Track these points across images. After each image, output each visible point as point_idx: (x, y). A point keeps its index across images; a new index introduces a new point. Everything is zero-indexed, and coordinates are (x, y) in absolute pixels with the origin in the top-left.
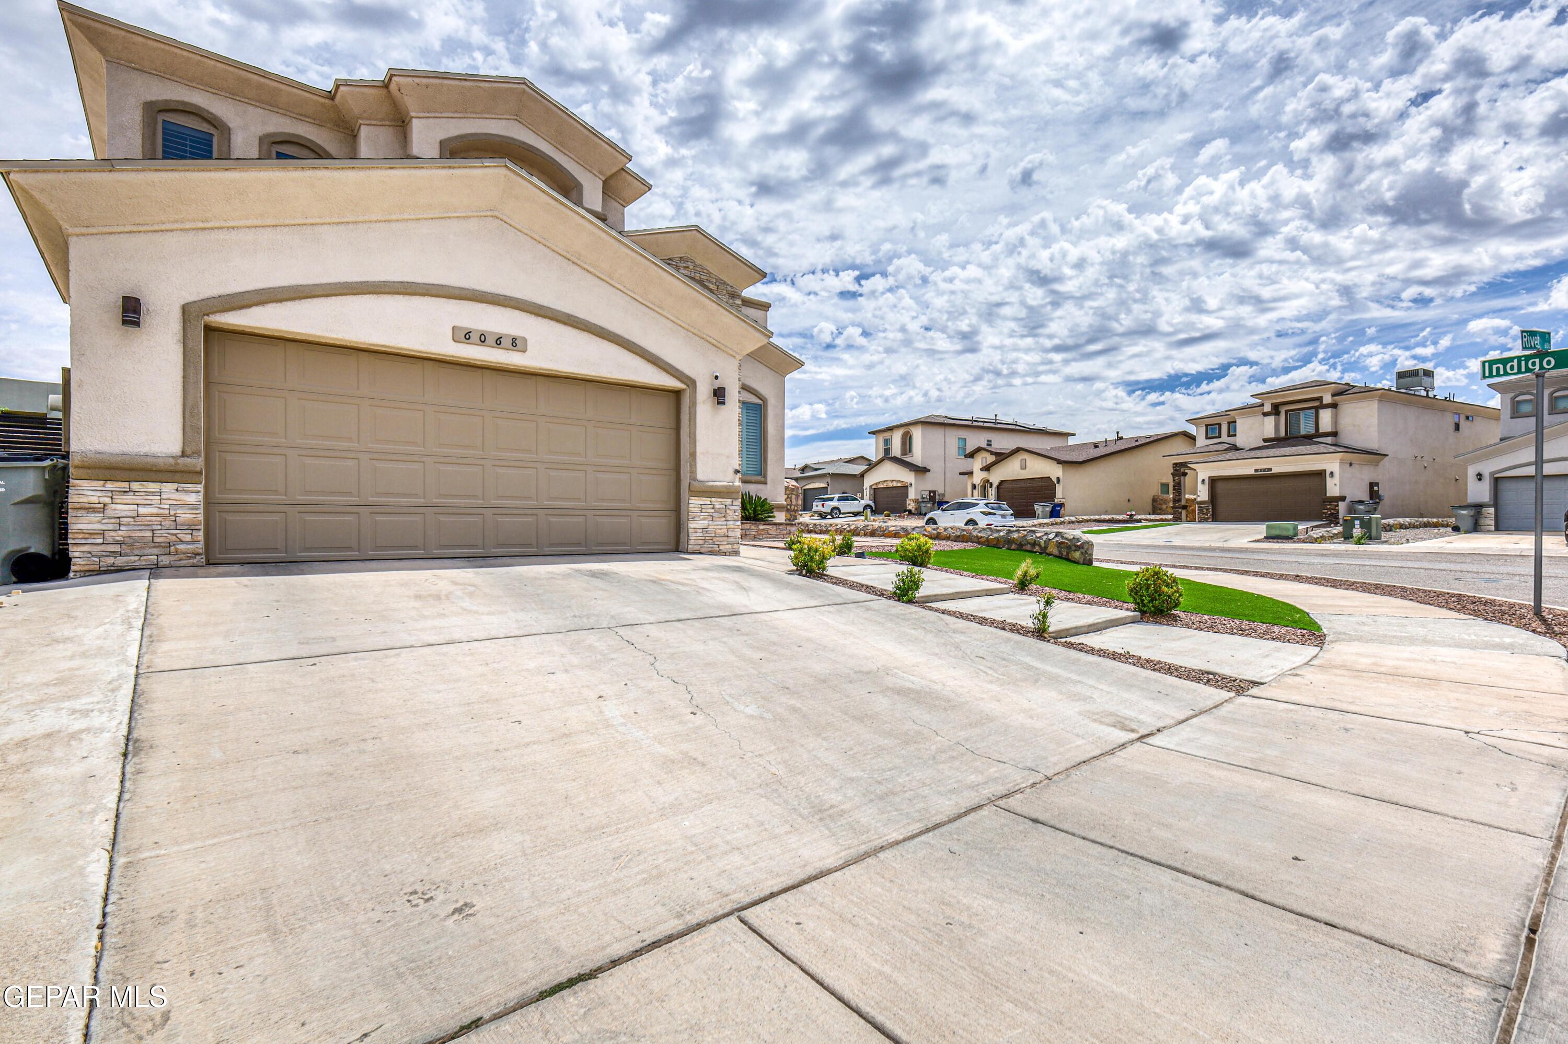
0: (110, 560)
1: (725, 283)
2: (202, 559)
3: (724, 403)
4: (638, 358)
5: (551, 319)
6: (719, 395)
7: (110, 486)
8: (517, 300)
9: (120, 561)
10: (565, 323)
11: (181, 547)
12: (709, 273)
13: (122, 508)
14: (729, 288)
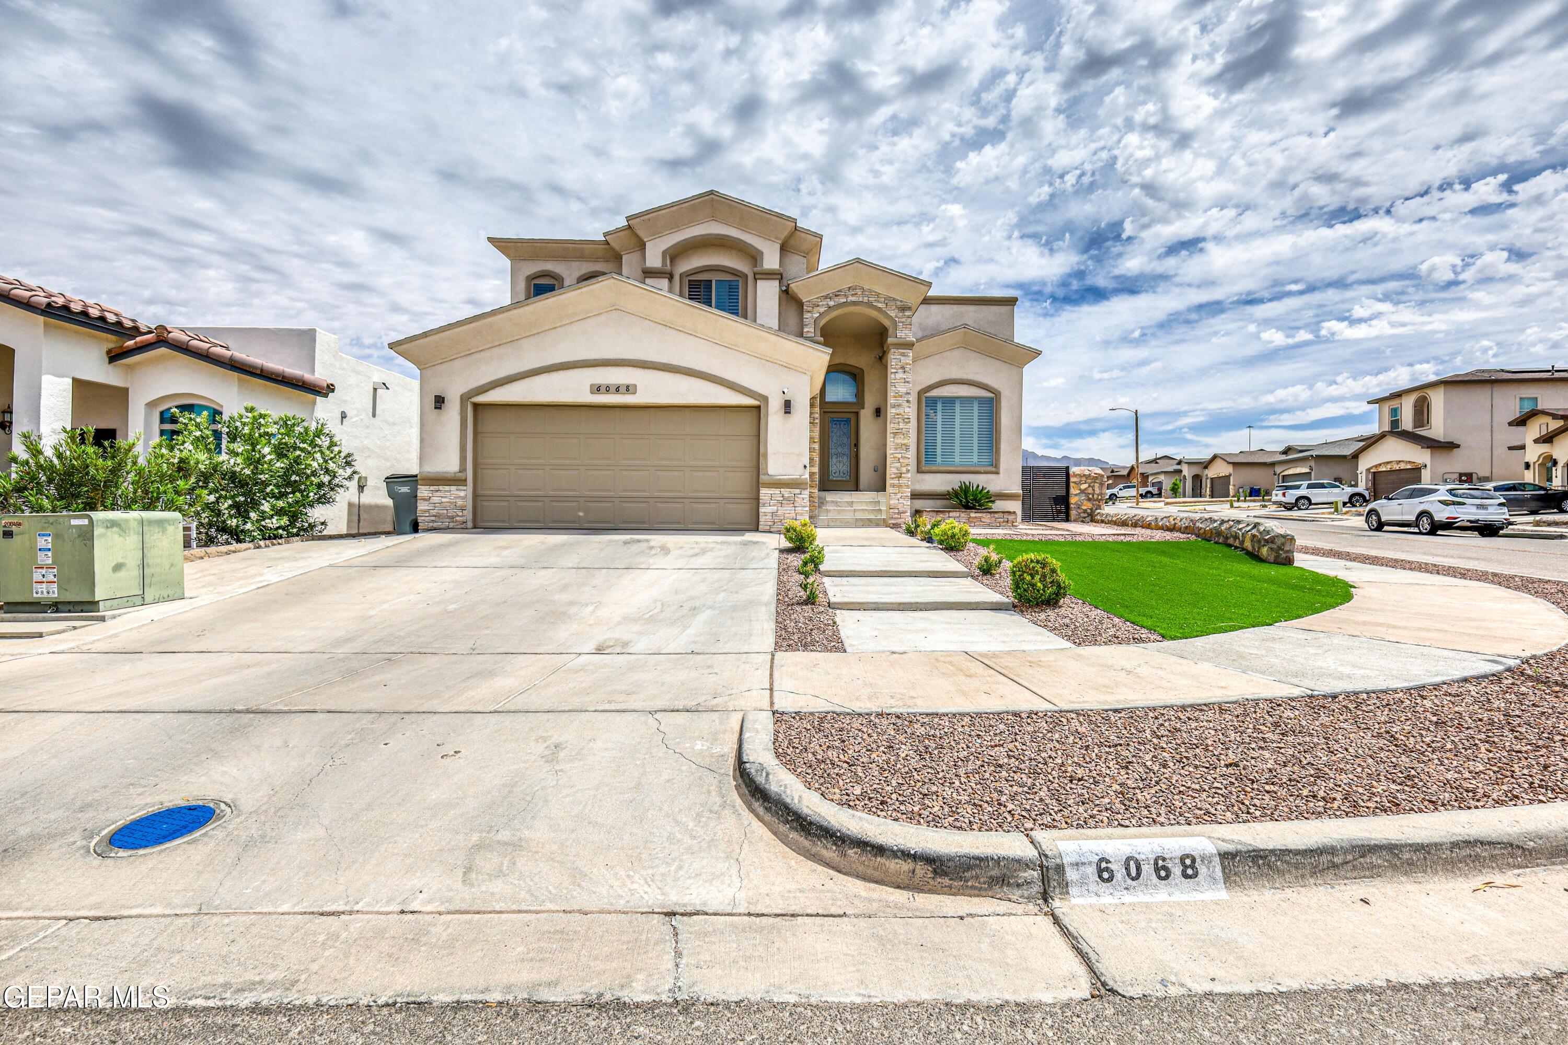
0: (431, 524)
1: (894, 300)
2: (470, 525)
3: (790, 413)
4: (719, 386)
5: (654, 369)
6: (787, 406)
7: (432, 488)
8: (629, 360)
9: (435, 525)
10: (663, 370)
11: (458, 518)
12: (878, 295)
13: (435, 499)
14: (899, 303)
